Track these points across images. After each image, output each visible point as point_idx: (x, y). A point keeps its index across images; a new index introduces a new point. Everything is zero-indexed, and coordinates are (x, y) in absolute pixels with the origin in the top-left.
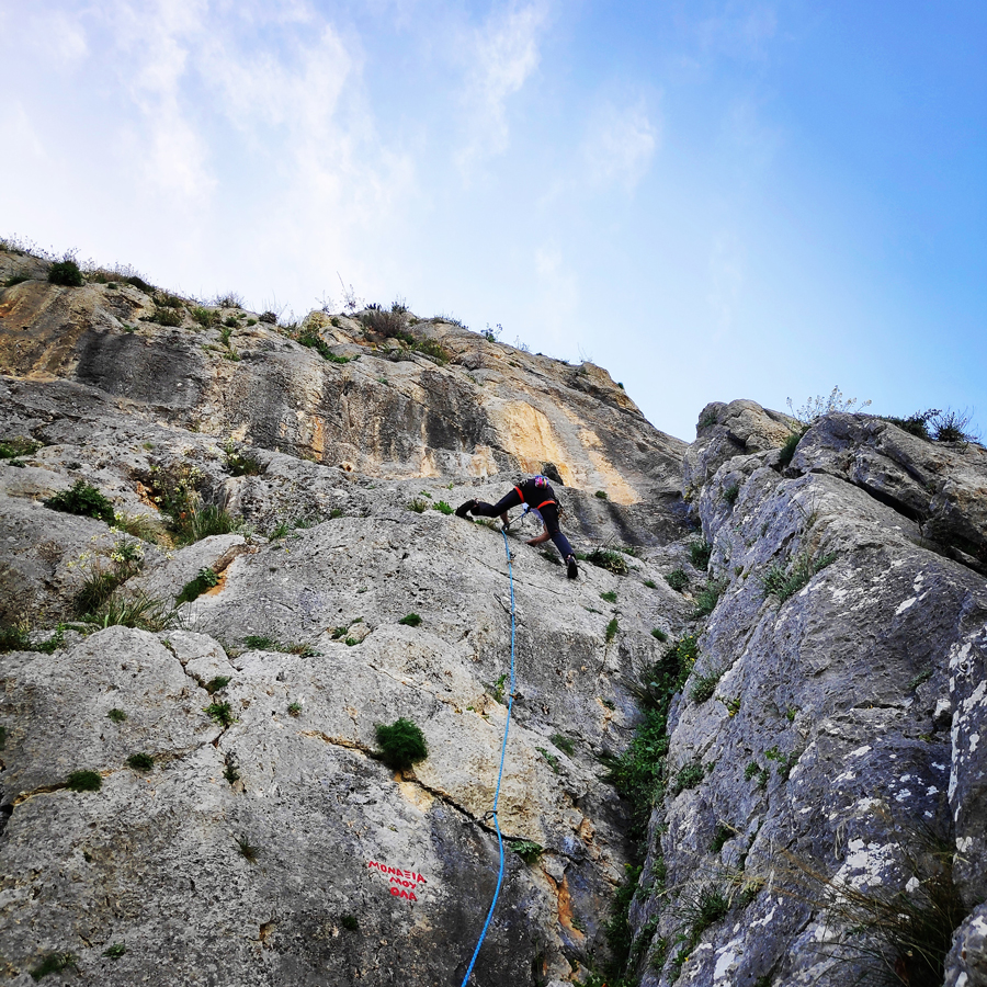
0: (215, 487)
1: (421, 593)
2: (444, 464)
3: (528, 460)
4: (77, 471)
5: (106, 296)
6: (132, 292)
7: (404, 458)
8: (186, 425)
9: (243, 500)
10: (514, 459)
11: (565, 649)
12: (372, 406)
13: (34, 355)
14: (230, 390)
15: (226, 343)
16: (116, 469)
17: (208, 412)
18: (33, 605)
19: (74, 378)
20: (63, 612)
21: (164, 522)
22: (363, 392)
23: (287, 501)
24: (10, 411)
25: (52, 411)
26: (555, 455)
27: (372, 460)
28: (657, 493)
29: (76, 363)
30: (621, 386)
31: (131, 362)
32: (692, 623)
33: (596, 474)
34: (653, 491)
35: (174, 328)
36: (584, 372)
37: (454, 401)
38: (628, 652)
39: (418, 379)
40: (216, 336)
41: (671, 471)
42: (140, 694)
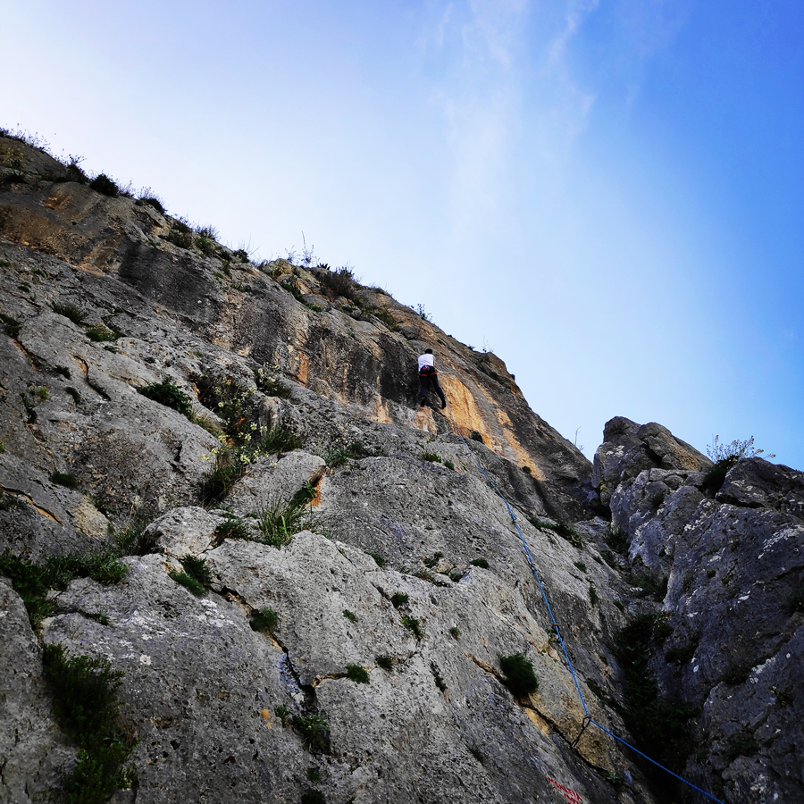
0: (256, 402)
1: (476, 540)
2: (395, 414)
3: (459, 425)
4: (152, 365)
5: (134, 211)
6: (152, 211)
7: (364, 402)
8: (204, 337)
9: (283, 419)
10: (448, 422)
11: (571, 608)
12: (343, 353)
13: (85, 250)
14: (239, 316)
15: (227, 273)
16: (179, 369)
17: (222, 330)
18: (168, 484)
19: (116, 277)
20: (190, 493)
21: (222, 424)
22: (337, 340)
23: (317, 427)
24: (84, 297)
25: (114, 305)
26: (478, 425)
27: (340, 398)
28: (557, 476)
29: (119, 264)
30: (513, 377)
31: (162, 273)
32: (637, 600)
33: (509, 449)
34: (554, 473)
35: (187, 251)
36: (488, 360)
37: (404, 364)
38: (604, 617)
39: (377, 340)
40: (220, 266)
41: (567, 460)
42: (357, 600)
